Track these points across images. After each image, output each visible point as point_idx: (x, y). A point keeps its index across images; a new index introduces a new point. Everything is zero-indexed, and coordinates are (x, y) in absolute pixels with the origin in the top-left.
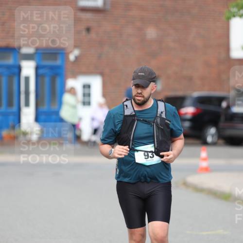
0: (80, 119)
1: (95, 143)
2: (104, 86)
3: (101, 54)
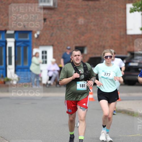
0: (41, 71)
1: (50, 85)
2: (54, 52)
3: (53, 33)
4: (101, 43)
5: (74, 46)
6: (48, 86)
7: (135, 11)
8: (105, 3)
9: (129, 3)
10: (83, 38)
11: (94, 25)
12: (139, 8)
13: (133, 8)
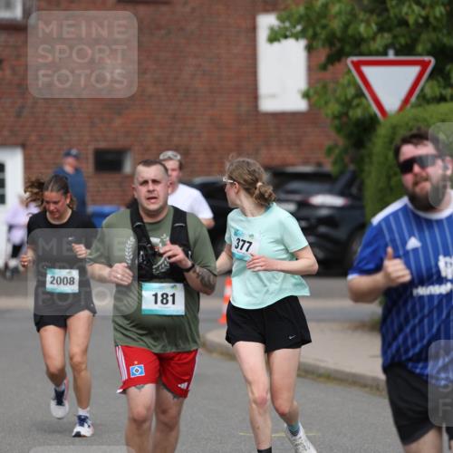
1: (16, 271)
2: (28, 166)
3: (23, 107)
4: (176, 139)
5: (91, 148)
6: (8, 274)
7: (286, 37)
8: (188, 9)
9: (266, 11)
10: (118, 122)
11: (155, 83)
12: (299, 28)
13: (279, 27)
